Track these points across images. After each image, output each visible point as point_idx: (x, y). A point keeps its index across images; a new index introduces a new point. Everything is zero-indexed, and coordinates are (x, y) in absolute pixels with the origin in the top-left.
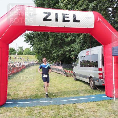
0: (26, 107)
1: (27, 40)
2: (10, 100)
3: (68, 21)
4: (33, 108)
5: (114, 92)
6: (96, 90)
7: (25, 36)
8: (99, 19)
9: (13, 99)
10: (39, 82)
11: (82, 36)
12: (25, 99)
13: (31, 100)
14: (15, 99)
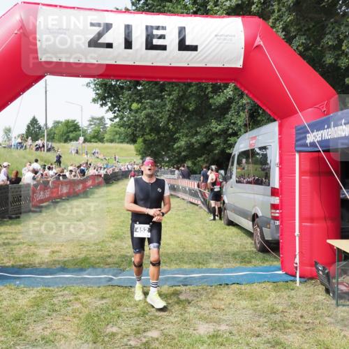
0: (37, 286)
1: (102, 99)
2: (7, 267)
3: (164, 48)
4: (56, 290)
5: (297, 260)
6: (265, 255)
7: (95, 85)
8: (258, 39)
9: (13, 266)
10: (114, 226)
11: (228, 90)
12: (48, 269)
13: (64, 269)
14: (20, 266)
